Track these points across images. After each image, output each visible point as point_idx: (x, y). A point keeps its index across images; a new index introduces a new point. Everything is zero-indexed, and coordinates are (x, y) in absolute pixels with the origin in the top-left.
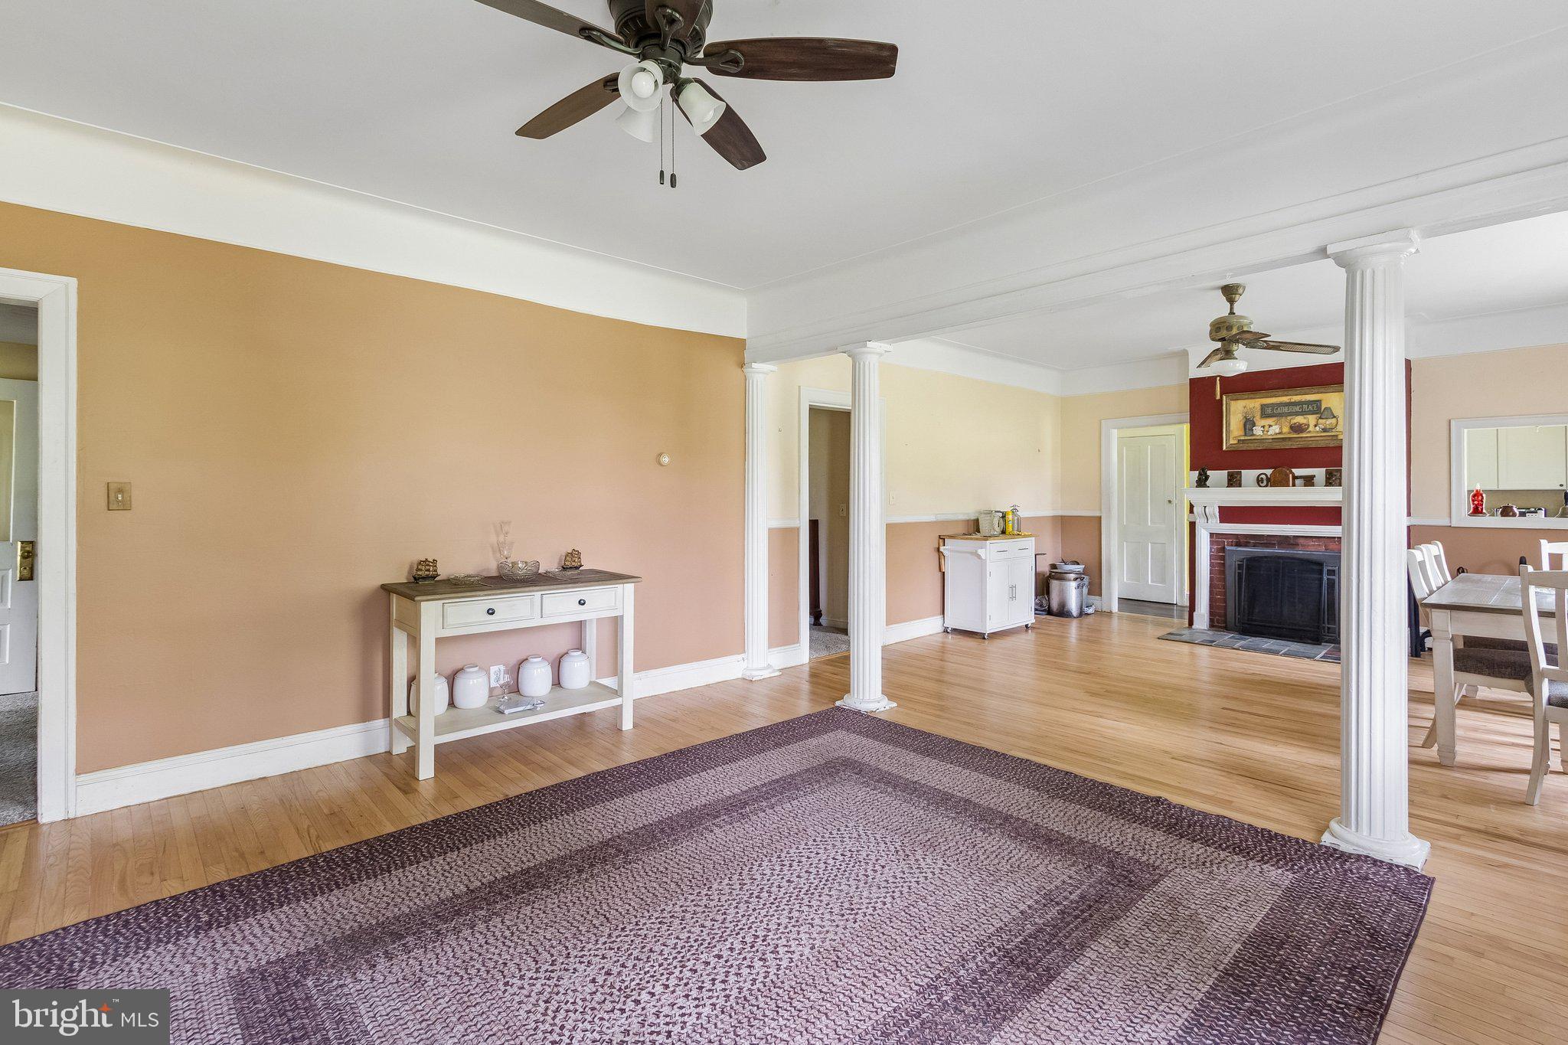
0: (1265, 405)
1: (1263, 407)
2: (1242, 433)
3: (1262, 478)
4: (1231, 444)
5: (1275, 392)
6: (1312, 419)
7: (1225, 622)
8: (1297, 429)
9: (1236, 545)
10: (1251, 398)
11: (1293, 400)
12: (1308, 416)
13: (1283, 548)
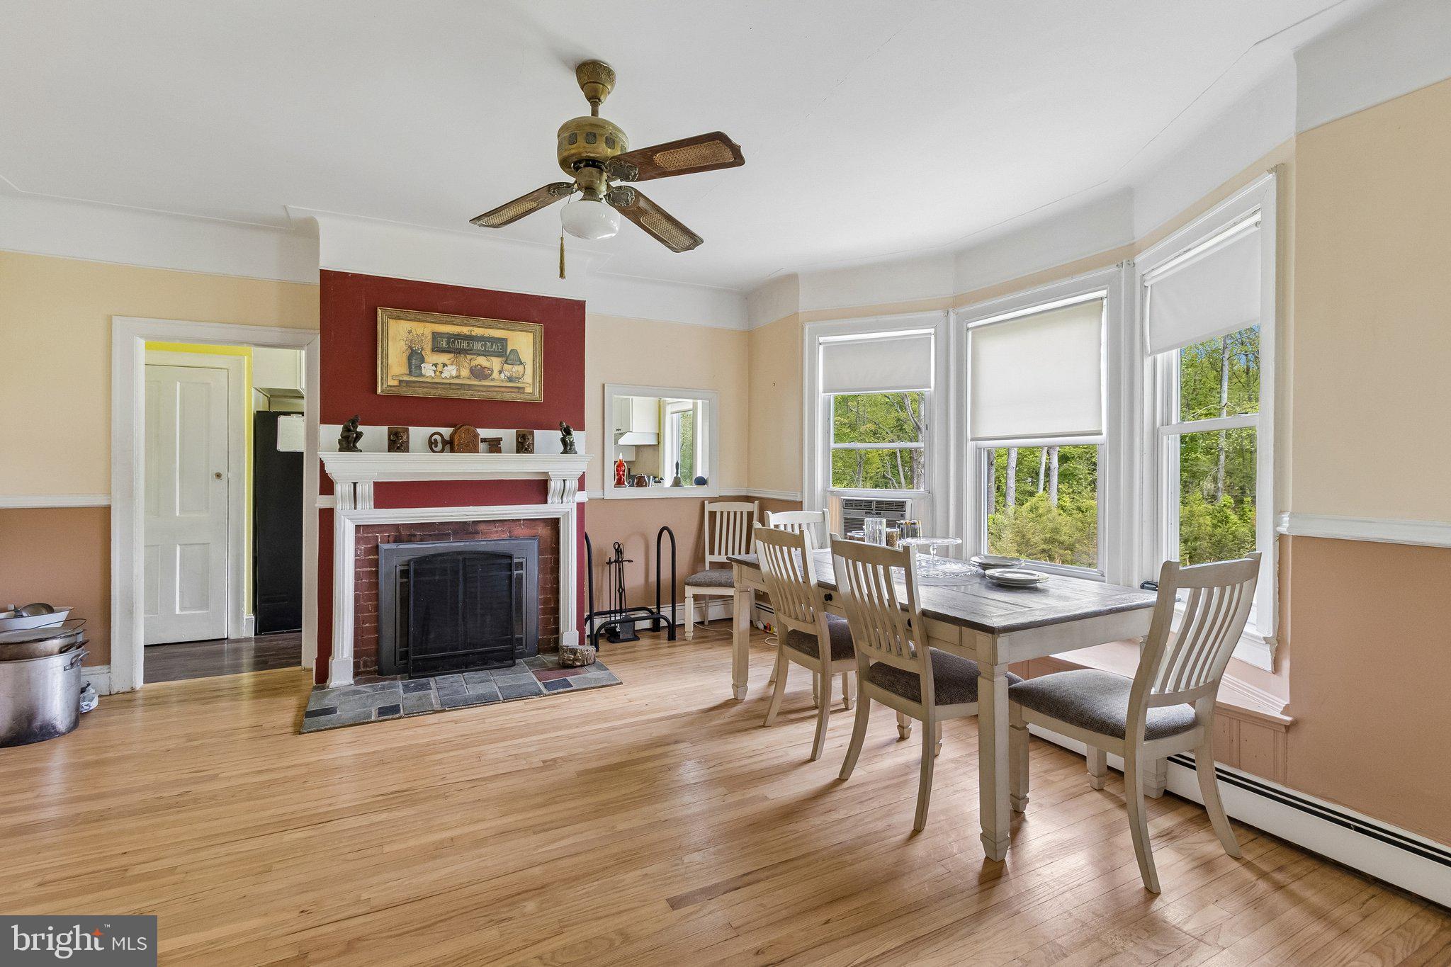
0: (438, 333)
1: (435, 336)
2: (405, 370)
3: (435, 440)
4: (390, 386)
5: (447, 317)
6: (496, 363)
7: (377, 662)
8: (479, 373)
9: (395, 541)
10: (419, 321)
11: (473, 334)
12: (493, 358)
13: (460, 539)
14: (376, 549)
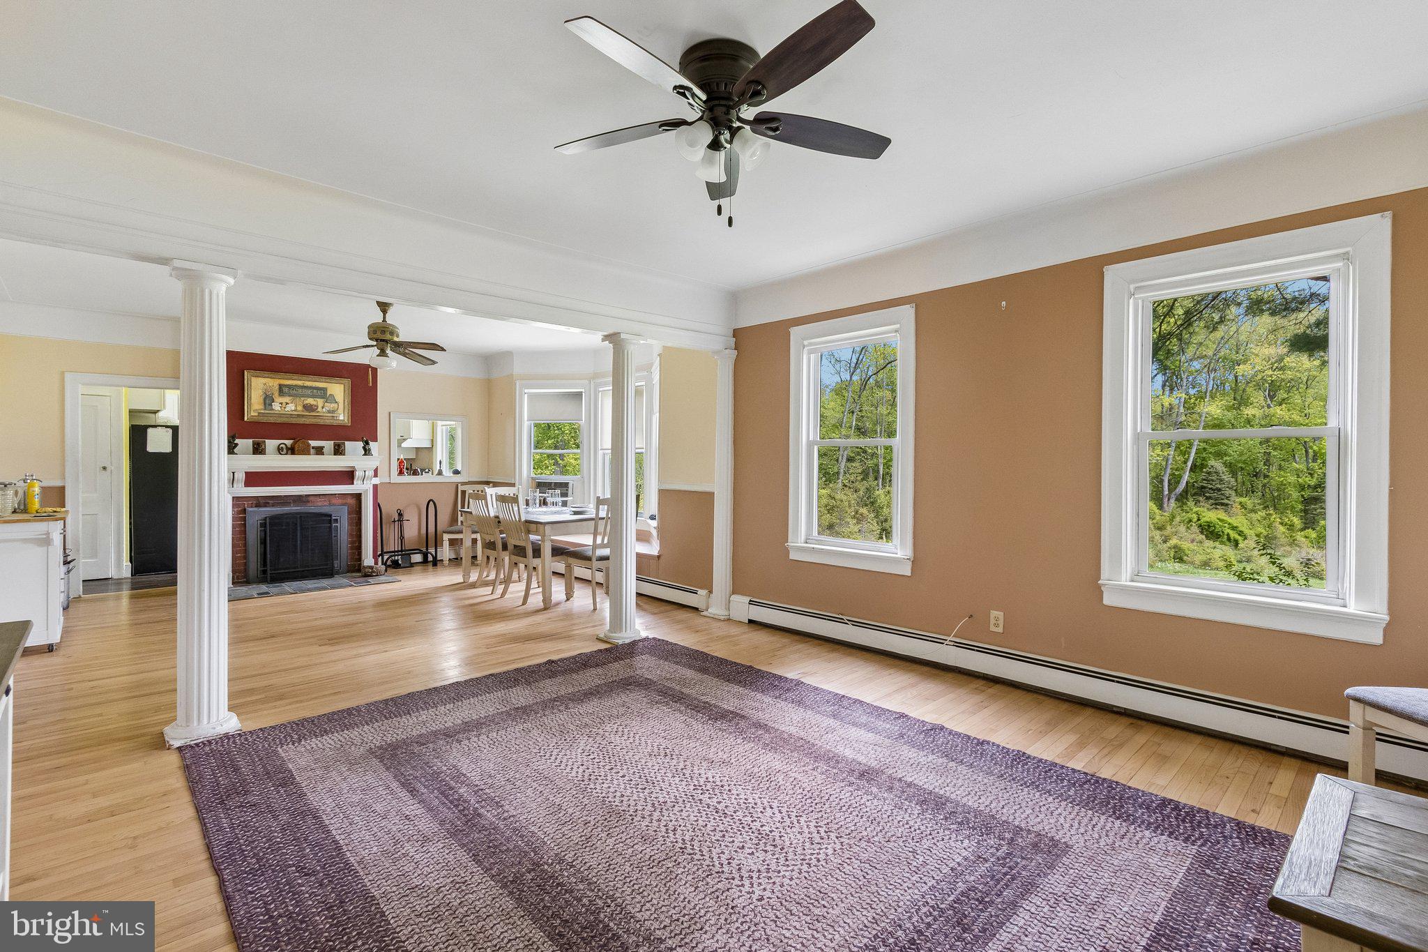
0: (282, 385)
3: (282, 447)
4: (251, 416)
5: (288, 375)
6: (320, 402)
7: (247, 576)
8: (308, 408)
9: (256, 507)
11: (305, 385)
12: (317, 399)
13: (298, 505)
14: (244, 511)
